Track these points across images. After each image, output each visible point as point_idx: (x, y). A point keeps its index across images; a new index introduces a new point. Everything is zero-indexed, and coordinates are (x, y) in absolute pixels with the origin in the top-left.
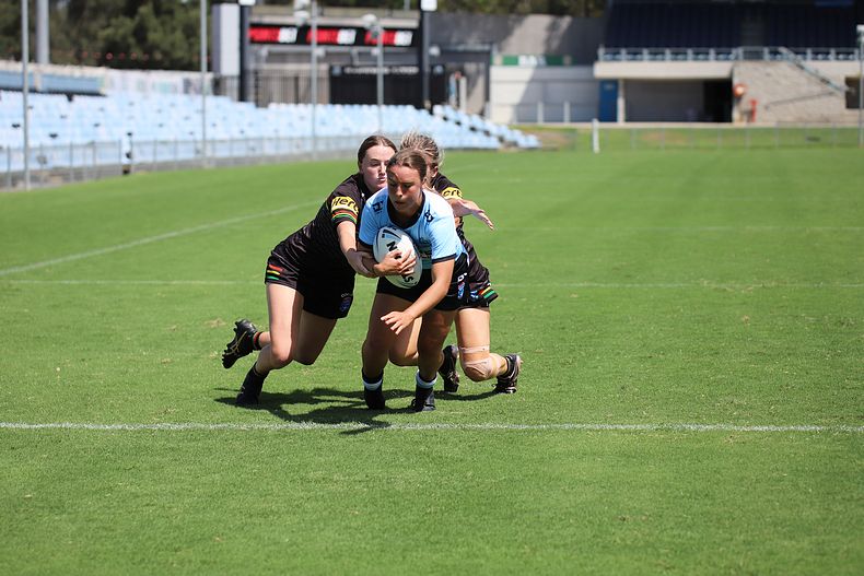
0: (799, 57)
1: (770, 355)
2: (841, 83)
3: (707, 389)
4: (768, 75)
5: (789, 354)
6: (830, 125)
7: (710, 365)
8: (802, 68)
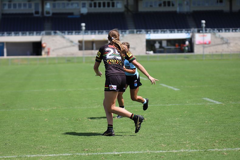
0: (63, 34)
1: (54, 131)
2: (77, 42)
3: (33, 143)
4: (53, 40)
5: (60, 131)
6: (73, 56)
7: (34, 135)
8: (64, 37)
